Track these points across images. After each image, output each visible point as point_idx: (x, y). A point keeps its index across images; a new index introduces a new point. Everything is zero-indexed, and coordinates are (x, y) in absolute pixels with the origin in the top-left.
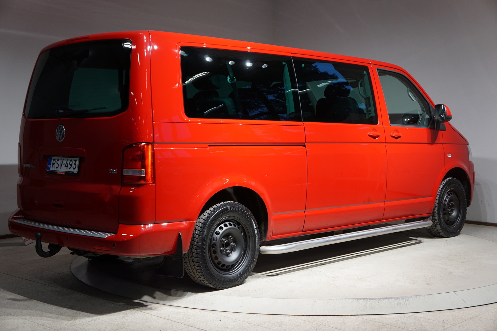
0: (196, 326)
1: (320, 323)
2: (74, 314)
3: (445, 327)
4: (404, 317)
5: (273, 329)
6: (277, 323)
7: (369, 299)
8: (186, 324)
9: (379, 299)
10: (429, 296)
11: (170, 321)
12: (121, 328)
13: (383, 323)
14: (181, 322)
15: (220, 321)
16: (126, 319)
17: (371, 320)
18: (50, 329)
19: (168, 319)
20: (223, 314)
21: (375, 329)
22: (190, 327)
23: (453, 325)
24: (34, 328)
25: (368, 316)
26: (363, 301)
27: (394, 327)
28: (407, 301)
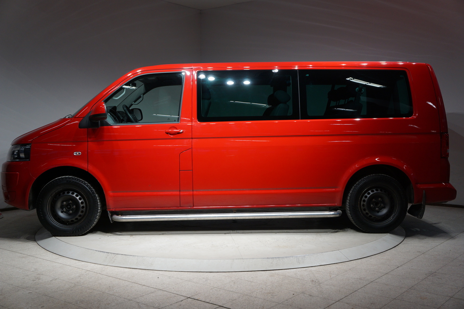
0: (138, 283)
1: (237, 278)
2: (38, 275)
3: (332, 277)
4: (302, 271)
5: (201, 283)
6: (204, 278)
7: (275, 258)
8: (130, 281)
9: (283, 258)
10: (320, 254)
11: (117, 279)
12: (78, 286)
13: (286, 276)
14: (127, 280)
15: (158, 278)
16: (81, 279)
17: (277, 274)
18: (18, 287)
19: (116, 277)
20: (160, 272)
21: (279, 281)
22: (134, 283)
23: (337, 275)
24: (4, 287)
25: (274, 271)
26: (270, 259)
27: (294, 279)
28: (304, 259)
